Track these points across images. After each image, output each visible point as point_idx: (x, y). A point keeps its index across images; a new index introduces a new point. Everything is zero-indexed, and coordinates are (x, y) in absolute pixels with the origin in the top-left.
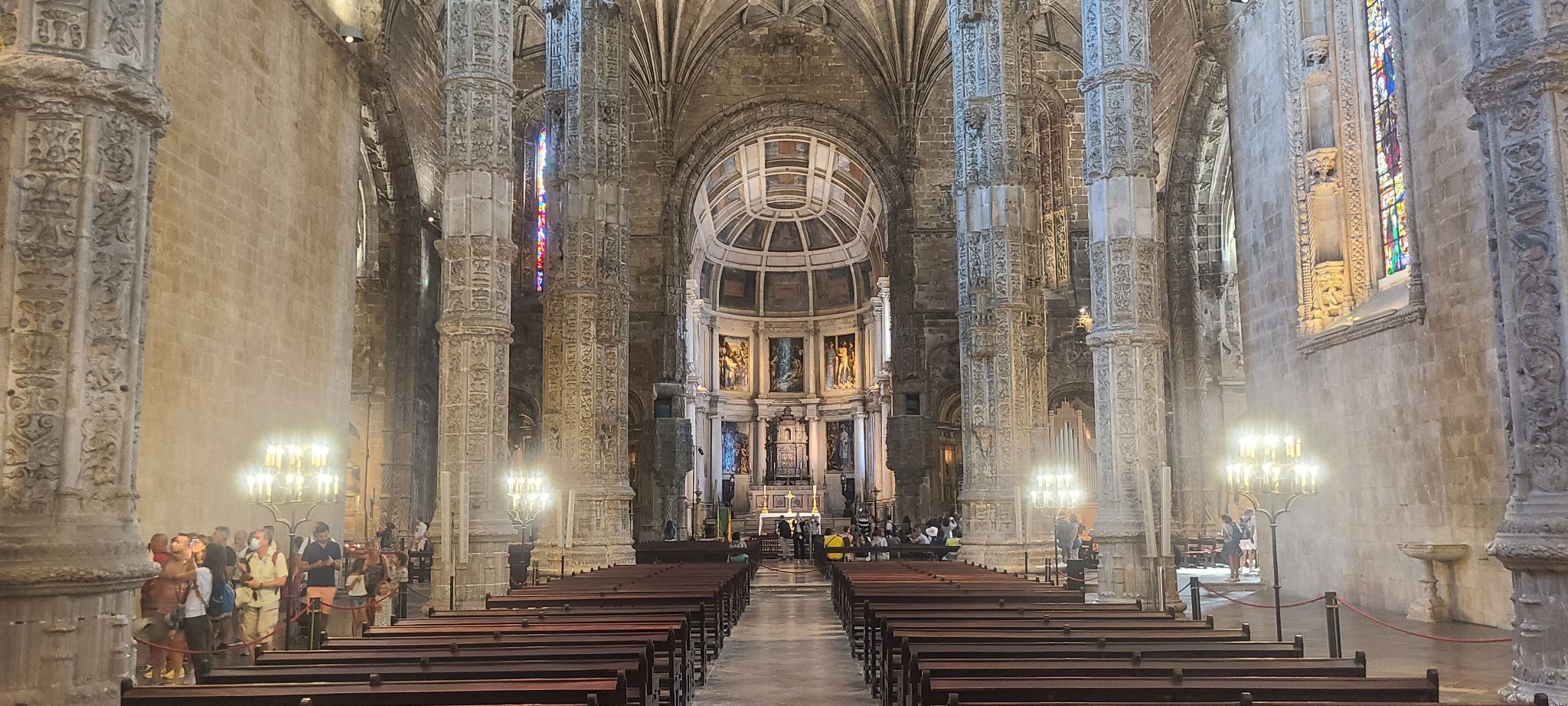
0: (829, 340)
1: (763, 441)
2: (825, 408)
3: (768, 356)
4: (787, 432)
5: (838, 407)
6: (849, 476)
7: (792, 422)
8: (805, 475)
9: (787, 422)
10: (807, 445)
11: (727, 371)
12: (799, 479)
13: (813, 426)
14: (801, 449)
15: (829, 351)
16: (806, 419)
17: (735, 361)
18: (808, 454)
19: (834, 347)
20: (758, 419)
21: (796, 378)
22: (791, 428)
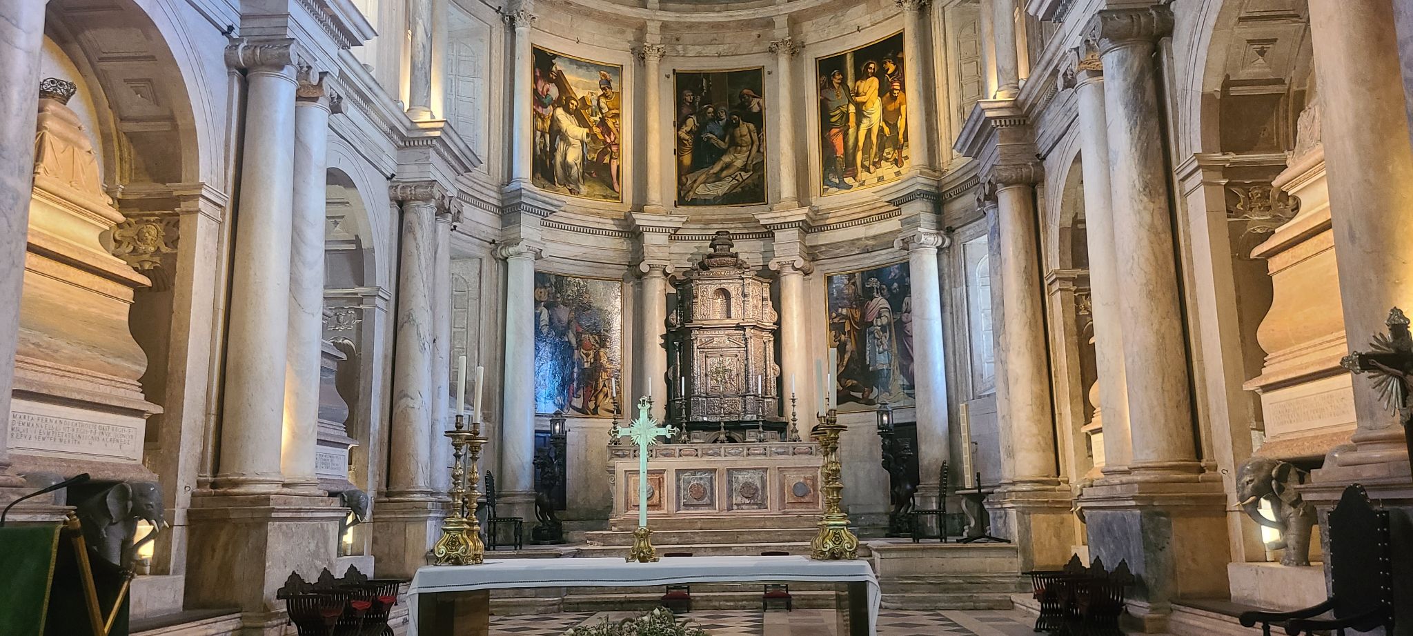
0: (829, 67)
1: (656, 328)
2: (823, 238)
3: (671, 116)
4: (720, 301)
5: (859, 232)
6: (899, 418)
7: (734, 272)
8: (772, 415)
9: (722, 272)
10: (777, 334)
11: (561, 146)
12: (753, 425)
13: (793, 285)
14: (759, 345)
15: (831, 95)
16: (773, 266)
17: (582, 122)
18: (778, 359)
19: (843, 82)
20: (644, 267)
21: (744, 168)
22: (733, 288)
